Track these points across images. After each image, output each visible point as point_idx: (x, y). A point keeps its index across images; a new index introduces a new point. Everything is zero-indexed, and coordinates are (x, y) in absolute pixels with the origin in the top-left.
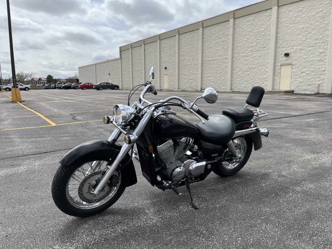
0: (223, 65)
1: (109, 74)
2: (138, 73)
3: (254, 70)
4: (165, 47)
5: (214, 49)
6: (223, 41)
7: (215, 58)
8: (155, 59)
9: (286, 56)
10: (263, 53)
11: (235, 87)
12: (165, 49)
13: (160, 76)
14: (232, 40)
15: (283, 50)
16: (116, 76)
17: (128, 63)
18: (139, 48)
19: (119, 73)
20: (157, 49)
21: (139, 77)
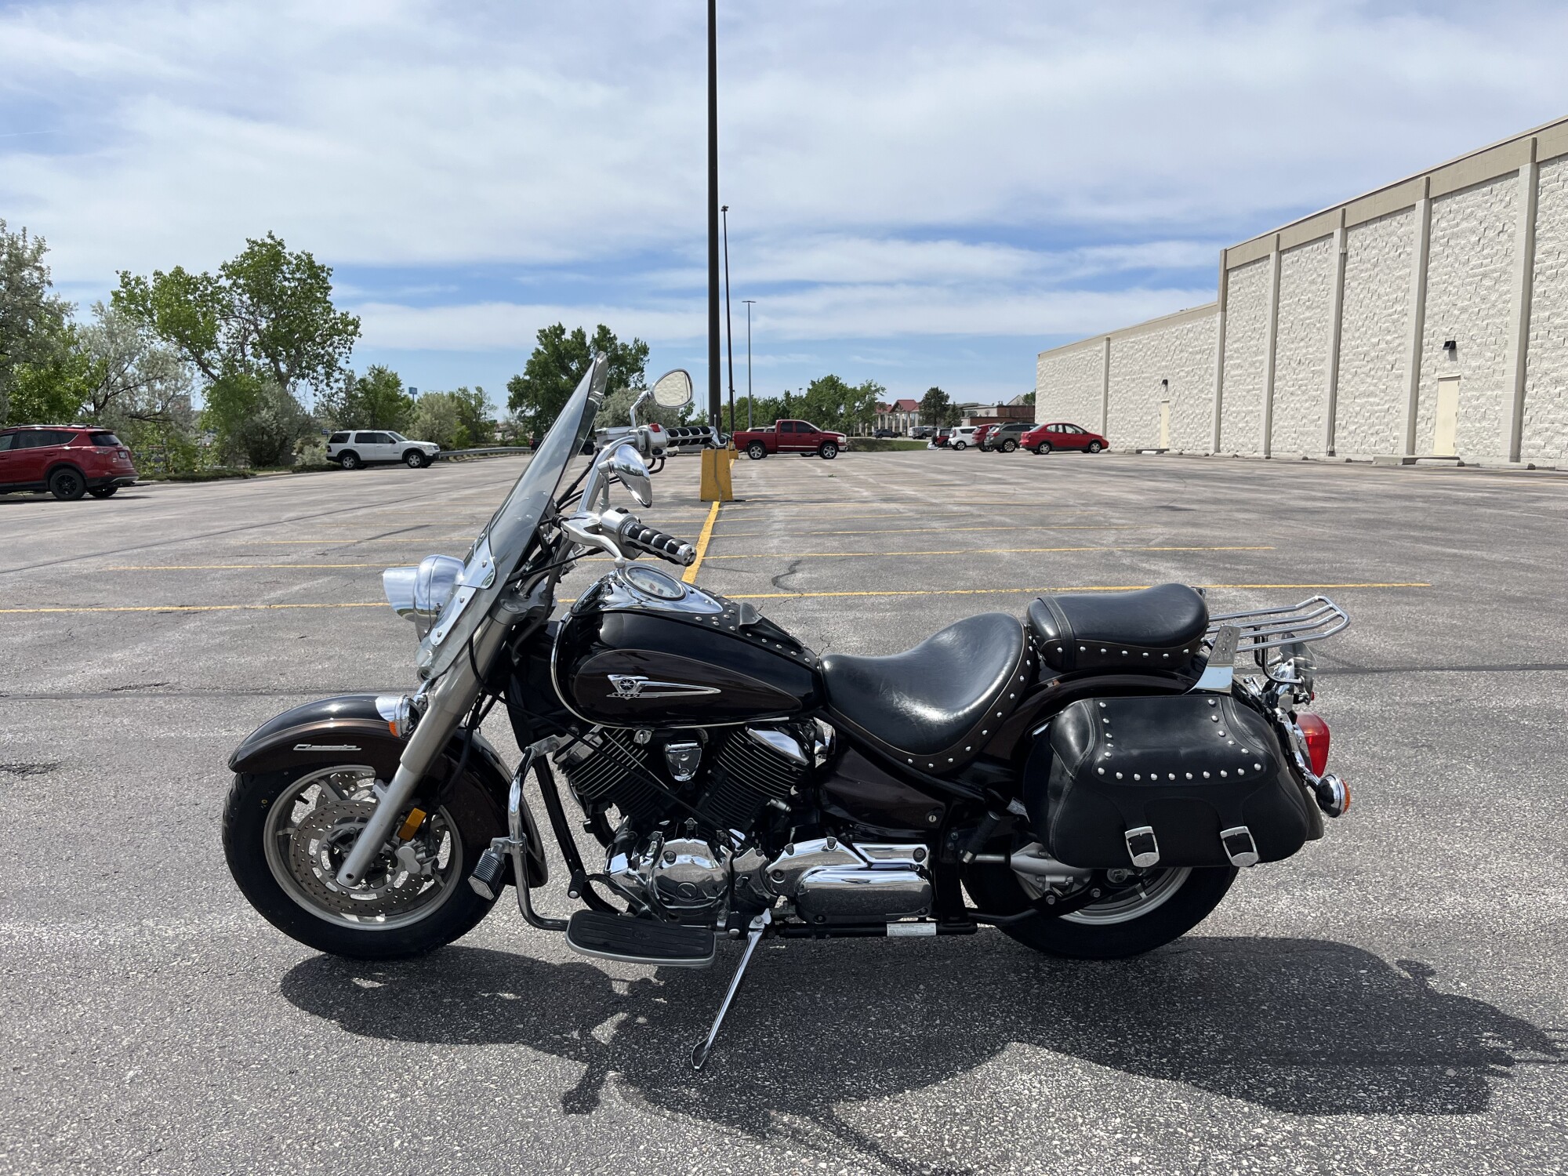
1: (1165, 382)
2: (1301, 376)
4: (1456, 236)
8: (1396, 301)
12: (1452, 243)
13: (1416, 390)
16: (1195, 391)
17: (1257, 325)
18: (1316, 246)
19: (1211, 375)
20: (1408, 249)
21: (1304, 393)
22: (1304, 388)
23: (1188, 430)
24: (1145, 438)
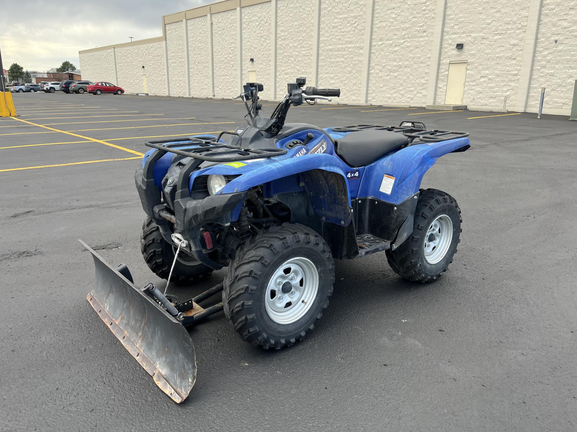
0: (354, 59)
1: (143, 67)
3: (405, 70)
4: (251, 22)
5: (340, 29)
6: (355, 17)
7: (341, 46)
8: (232, 43)
9: (458, 49)
10: (423, 41)
11: (374, 98)
12: (250, 24)
13: (242, 74)
14: (371, 16)
15: (454, 38)
16: (157, 71)
17: (180, 47)
18: (200, 20)
19: (163, 65)
20: (235, 25)
21: (201, 74)
22: (201, 72)
23: (156, 86)
24: (137, 89)
